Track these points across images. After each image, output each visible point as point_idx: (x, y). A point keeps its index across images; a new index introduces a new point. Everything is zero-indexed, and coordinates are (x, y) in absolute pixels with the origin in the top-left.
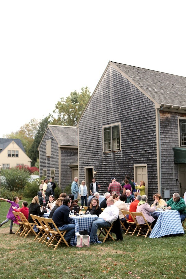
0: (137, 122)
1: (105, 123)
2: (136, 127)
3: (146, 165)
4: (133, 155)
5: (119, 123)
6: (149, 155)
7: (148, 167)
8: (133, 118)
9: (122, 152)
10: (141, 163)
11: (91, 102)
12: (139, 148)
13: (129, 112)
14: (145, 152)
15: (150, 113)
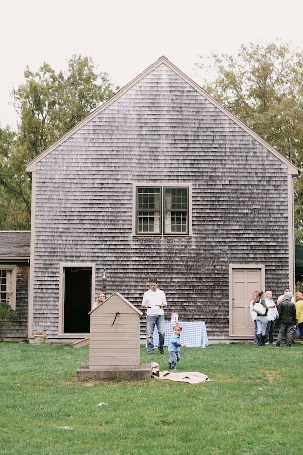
0: (241, 189)
1: (141, 178)
2: (238, 197)
3: (262, 266)
4: (227, 248)
5: (190, 185)
6: (268, 250)
7: (266, 270)
8: (230, 181)
9: (193, 239)
10: (248, 262)
11: (91, 124)
12: (244, 236)
13: (219, 168)
14: (259, 244)
15: (274, 179)
